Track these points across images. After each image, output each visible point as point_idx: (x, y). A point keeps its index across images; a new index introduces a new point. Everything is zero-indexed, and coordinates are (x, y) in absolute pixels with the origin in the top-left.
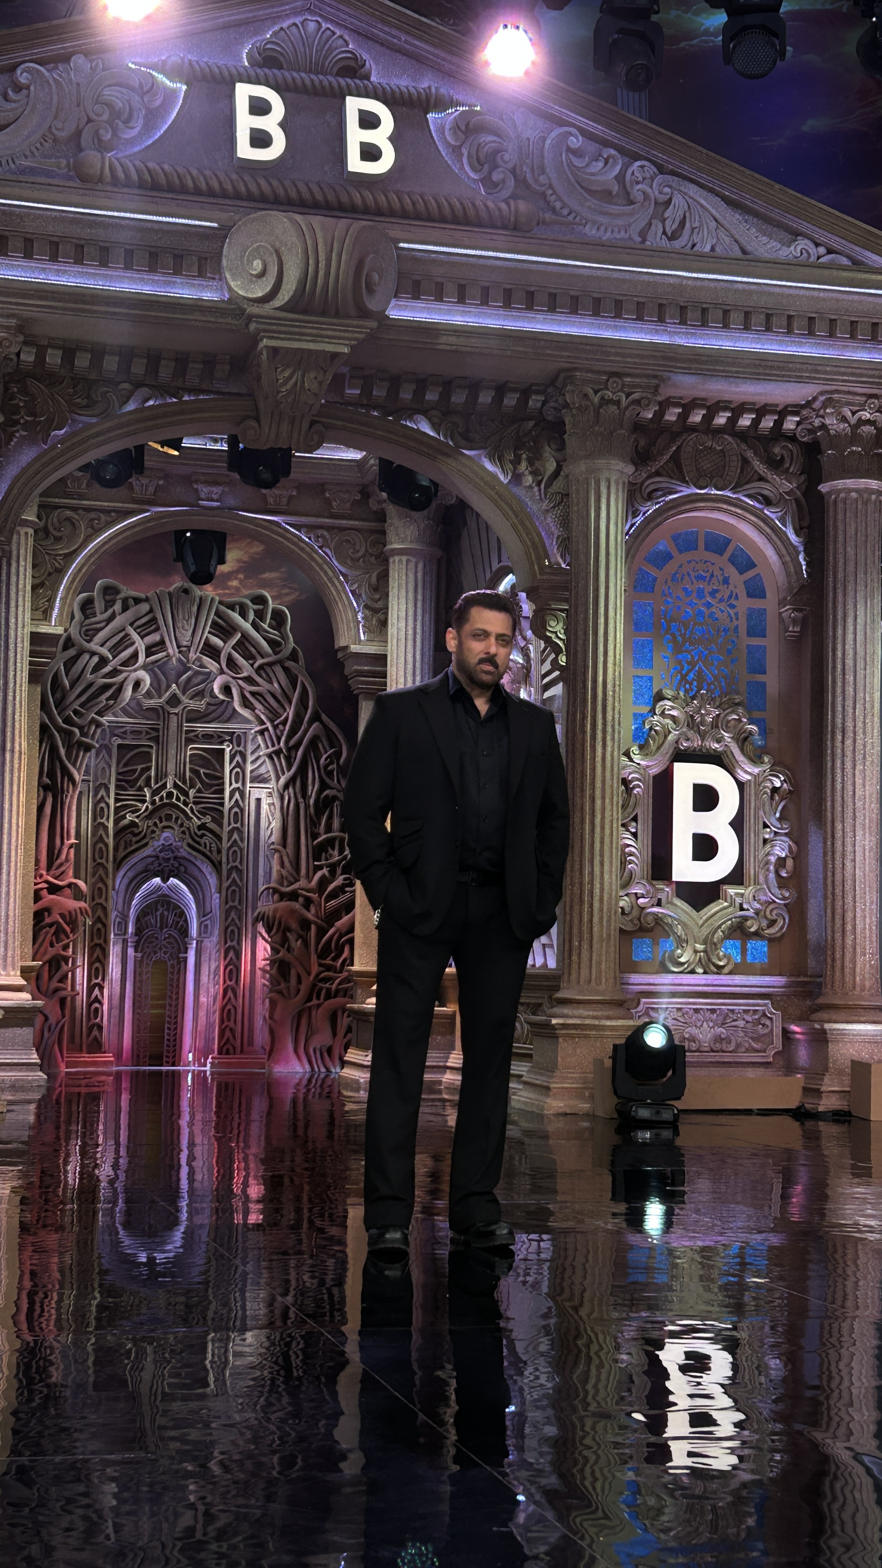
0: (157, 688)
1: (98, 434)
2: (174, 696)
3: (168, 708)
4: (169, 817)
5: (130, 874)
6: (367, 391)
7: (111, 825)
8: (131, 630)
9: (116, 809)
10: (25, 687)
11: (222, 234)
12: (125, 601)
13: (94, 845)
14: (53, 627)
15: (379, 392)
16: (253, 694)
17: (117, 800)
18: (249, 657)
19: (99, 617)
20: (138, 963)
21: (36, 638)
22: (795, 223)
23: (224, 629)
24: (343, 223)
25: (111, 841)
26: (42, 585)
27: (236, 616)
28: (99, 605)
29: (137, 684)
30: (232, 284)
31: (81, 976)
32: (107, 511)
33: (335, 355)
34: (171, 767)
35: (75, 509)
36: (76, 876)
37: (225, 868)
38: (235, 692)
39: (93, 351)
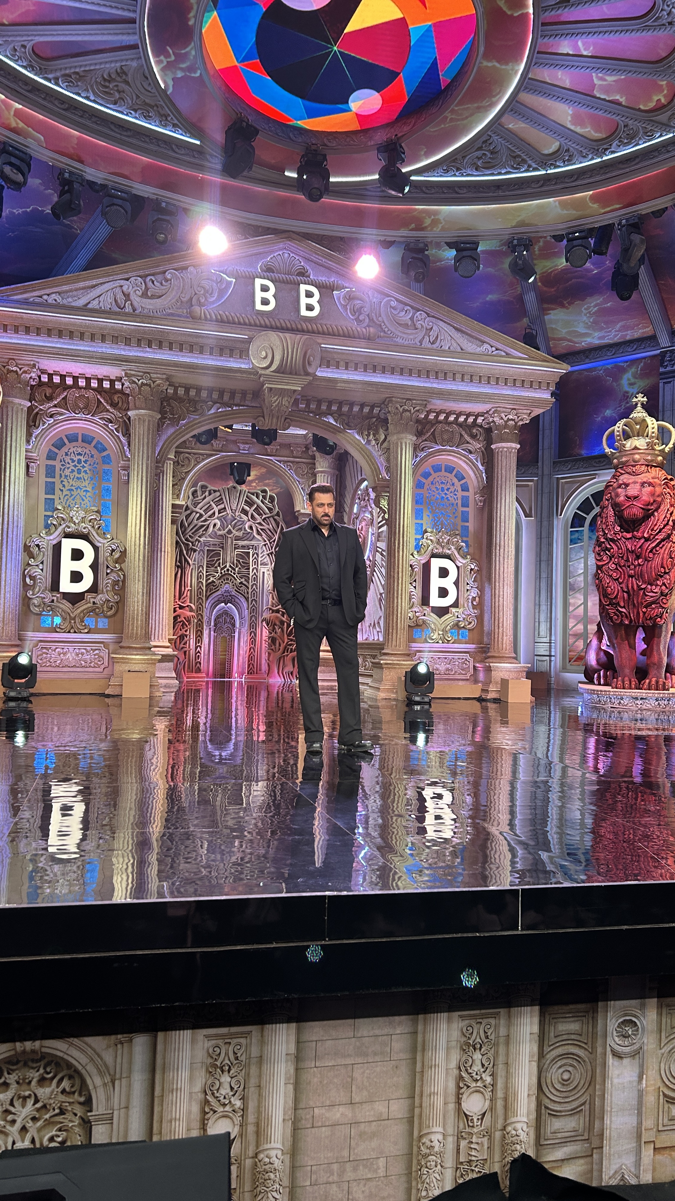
0: (223, 527)
1: (199, 423)
2: (230, 530)
3: (227, 535)
4: (227, 579)
5: (212, 602)
6: (308, 405)
7: (204, 582)
8: (212, 503)
9: (206, 575)
10: (170, 525)
11: (249, 341)
12: (210, 491)
13: (198, 590)
14: (181, 502)
15: (313, 406)
16: (261, 529)
17: (207, 572)
18: (260, 514)
19: (200, 498)
20: (215, 638)
21: (174, 506)
22: (483, 338)
23: (250, 503)
24: (298, 336)
25: (204, 589)
26: (176, 484)
27: (254, 498)
28: (199, 493)
29: (215, 525)
30: (253, 361)
32: (202, 455)
33: (295, 391)
34: (228, 559)
35: (189, 453)
36: (190, 602)
37: (250, 600)
38: (254, 529)
39: (197, 389)
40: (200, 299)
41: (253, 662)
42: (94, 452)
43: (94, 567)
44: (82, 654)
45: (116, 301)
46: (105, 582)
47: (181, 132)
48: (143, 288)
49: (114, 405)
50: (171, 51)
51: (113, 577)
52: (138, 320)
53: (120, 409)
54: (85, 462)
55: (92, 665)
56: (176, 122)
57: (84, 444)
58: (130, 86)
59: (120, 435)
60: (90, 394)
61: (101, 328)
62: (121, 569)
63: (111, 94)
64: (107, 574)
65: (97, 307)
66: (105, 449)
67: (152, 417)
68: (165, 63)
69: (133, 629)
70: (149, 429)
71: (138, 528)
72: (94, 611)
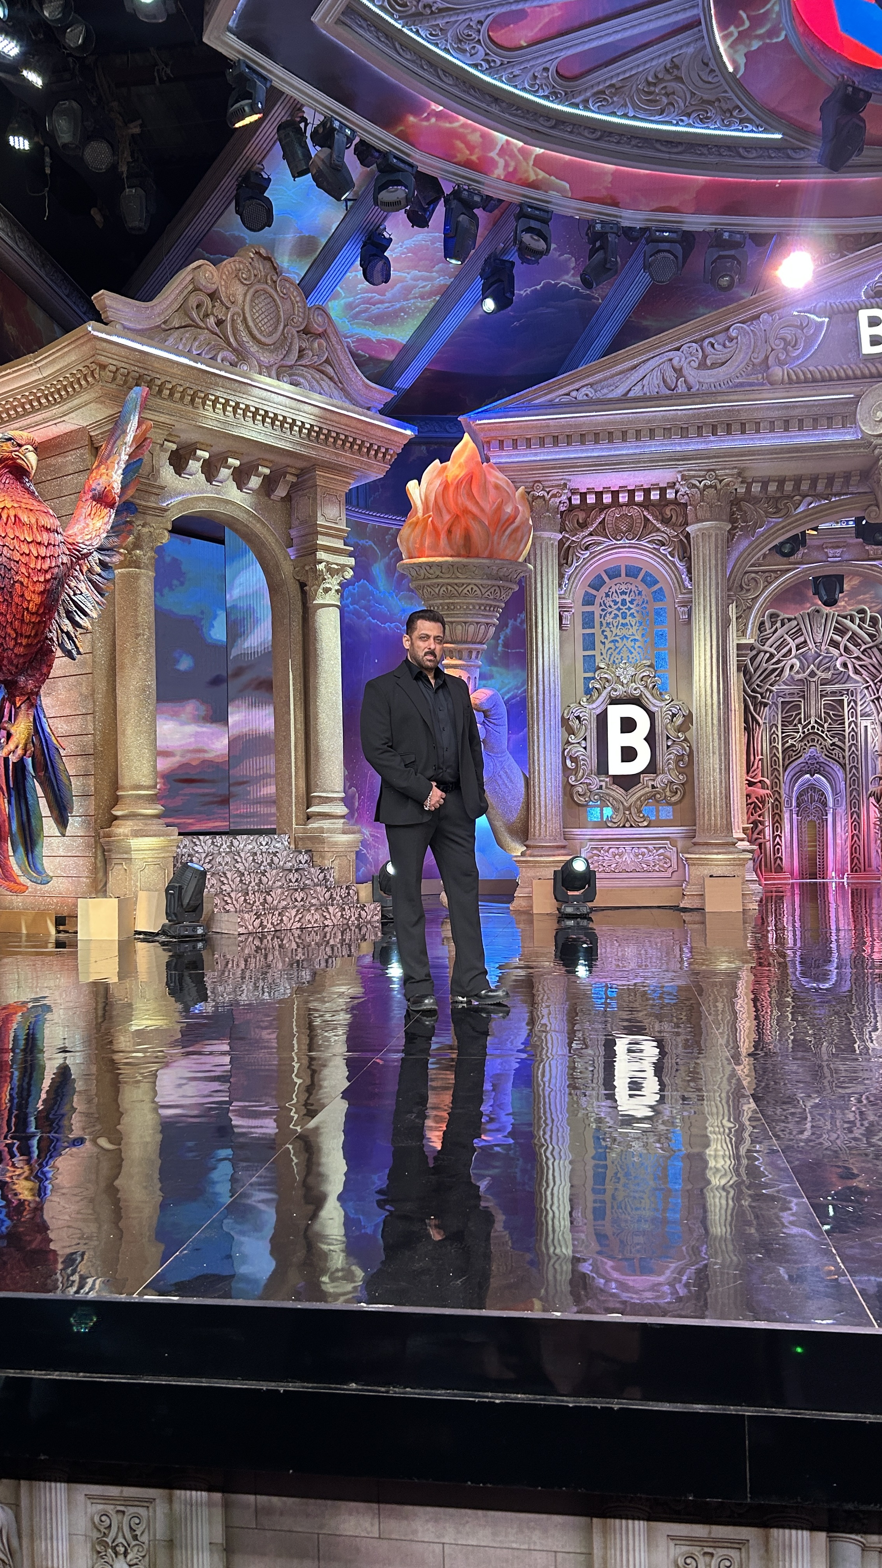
0: (803, 669)
1: (783, 528)
2: (813, 671)
3: (809, 678)
4: (813, 740)
5: (792, 773)
7: (780, 747)
8: (786, 636)
9: (783, 738)
10: (735, 674)
11: (856, 400)
12: (782, 620)
13: (771, 758)
14: (748, 640)
16: (860, 666)
17: (783, 733)
18: (857, 645)
19: (768, 632)
20: (799, 823)
21: (739, 647)
23: (841, 631)
25: (780, 756)
26: (742, 617)
27: (848, 622)
28: (767, 625)
29: (792, 667)
30: (863, 428)
31: (768, 831)
32: (775, 571)
34: (813, 712)
36: (762, 776)
37: (848, 767)
38: (850, 666)
39: (778, 481)
40: (780, 355)
41: (857, 855)
42: (642, 587)
43: (650, 739)
44: (643, 854)
45: (664, 381)
46: (666, 758)
47: (750, 127)
48: (700, 357)
49: (666, 521)
50: (744, 16)
51: (676, 750)
52: (698, 400)
53: (674, 524)
54: (631, 602)
55: (656, 868)
56: (747, 113)
57: (629, 579)
58: (683, 83)
59: (676, 560)
60: (635, 511)
61: (649, 421)
62: (686, 740)
63: (658, 101)
64: (668, 747)
65: (641, 394)
66: (656, 582)
67: (720, 529)
68: (736, 34)
69: (710, 819)
70: (717, 547)
71: (709, 681)
72: (653, 796)
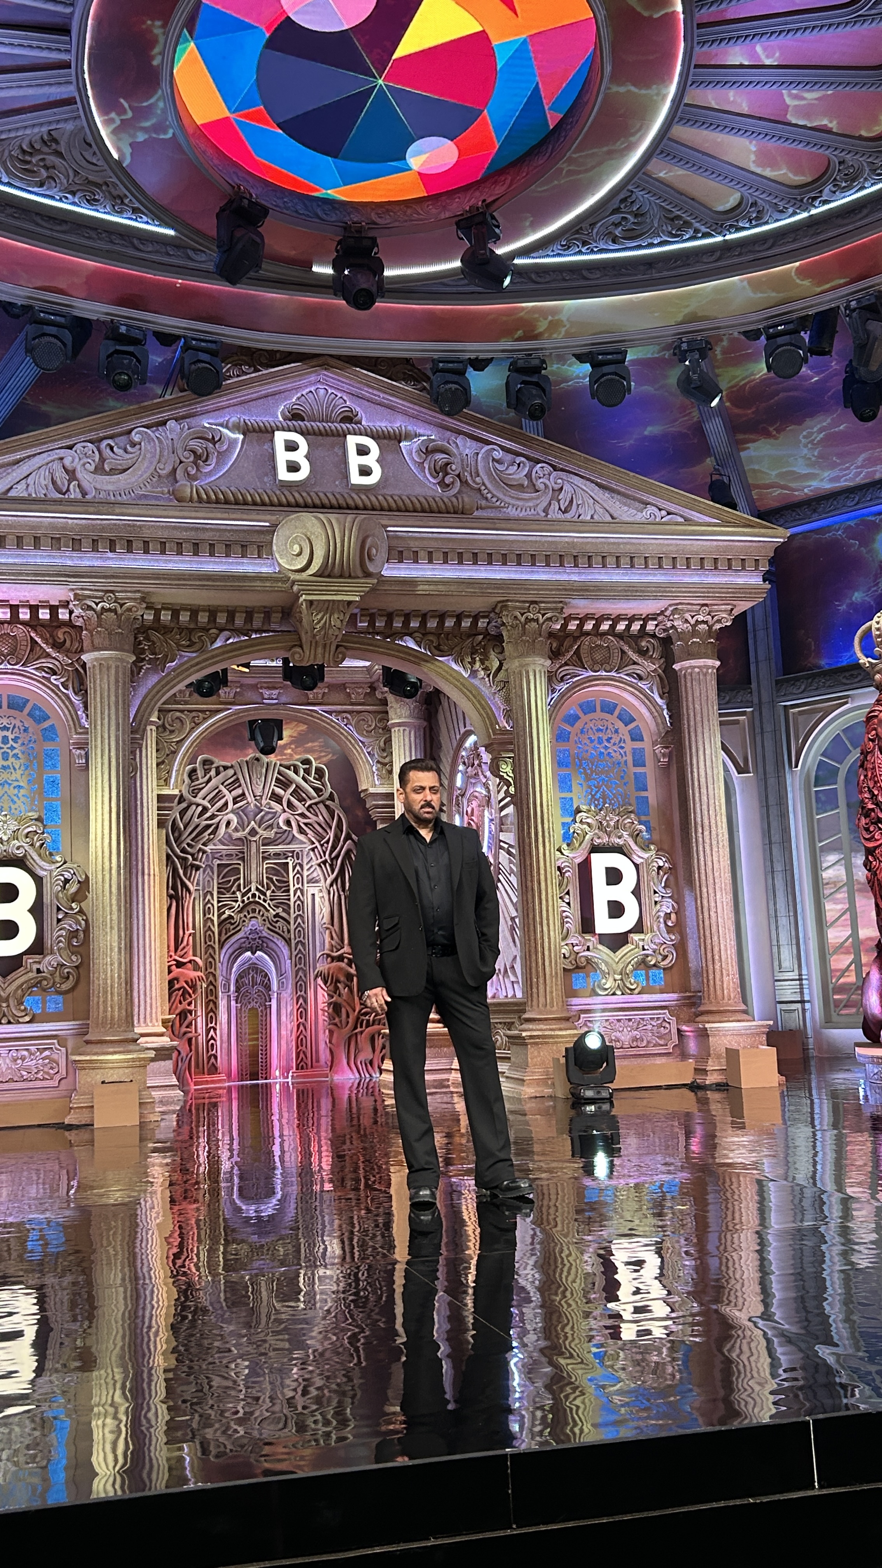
0: (242, 825)
1: (197, 664)
2: (253, 829)
3: (249, 838)
4: (254, 911)
5: (230, 951)
6: (372, 623)
7: (215, 919)
8: (222, 787)
9: (219, 908)
10: (155, 830)
11: (272, 529)
12: (217, 768)
13: (205, 932)
14: (171, 791)
15: (380, 624)
16: (306, 824)
17: (219, 902)
18: (301, 800)
19: (201, 781)
20: (239, 1012)
21: (160, 798)
22: (645, 497)
23: (284, 783)
24: (350, 518)
25: (216, 930)
26: (163, 762)
27: (291, 773)
28: (200, 773)
29: (228, 823)
30: (280, 561)
31: (201, 1023)
32: (204, 711)
33: (349, 603)
34: (254, 877)
35: (182, 711)
36: (195, 955)
37: (293, 943)
38: (294, 824)
39: (191, 610)
40: (189, 469)
41: (304, 1048)
42: (29, 723)
43: (37, 910)
44: (23, 1059)
45: (54, 482)
46: (56, 935)
47: (145, 219)
48: (97, 459)
49: (58, 646)
50: (126, 105)
51: (69, 924)
52: (91, 509)
53: (68, 651)
54: (15, 740)
55: (39, 1076)
56: (137, 205)
57: (12, 712)
58: (64, 159)
59: (70, 692)
60: (19, 631)
61: (33, 527)
62: (81, 911)
63: (34, 172)
64: (59, 920)
65: (25, 494)
66: (46, 718)
67: (121, 660)
68: (118, 122)
69: (105, 1011)
70: (117, 681)
71: (107, 841)
72: (38, 984)
